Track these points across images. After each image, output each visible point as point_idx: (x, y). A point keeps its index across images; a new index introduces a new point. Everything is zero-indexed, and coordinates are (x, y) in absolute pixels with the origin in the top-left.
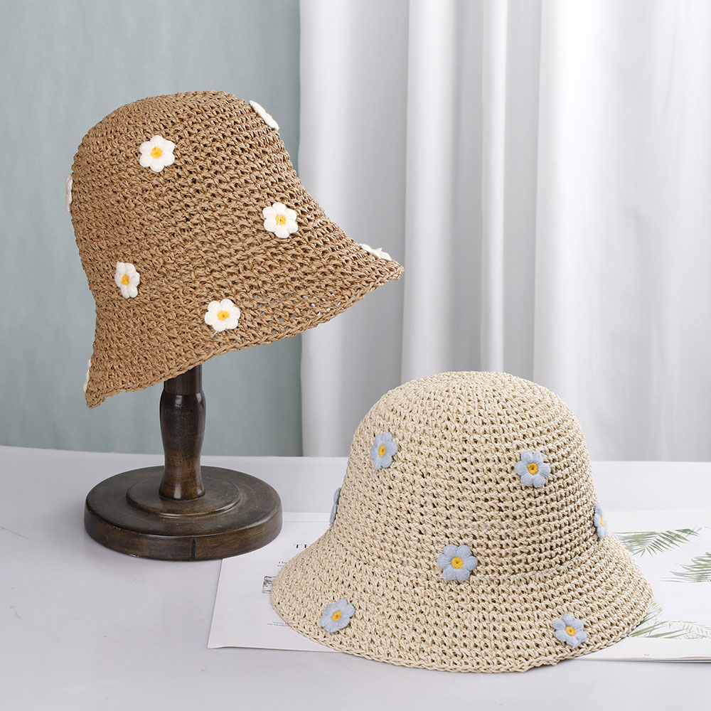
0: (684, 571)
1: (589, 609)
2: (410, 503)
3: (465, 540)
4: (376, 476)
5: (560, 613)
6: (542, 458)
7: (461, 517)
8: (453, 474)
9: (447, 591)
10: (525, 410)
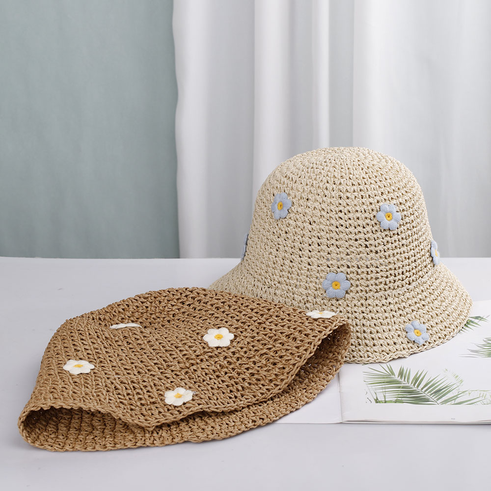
0: (478, 349)
1: (430, 316)
2: (301, 243)
3: (342, 269)
4: (276, 224)
5: (409, 320)
6: (395, 209)
7: (338, 253)
8: (333, 222)
9: (329, 305)
10: (382, 174)
